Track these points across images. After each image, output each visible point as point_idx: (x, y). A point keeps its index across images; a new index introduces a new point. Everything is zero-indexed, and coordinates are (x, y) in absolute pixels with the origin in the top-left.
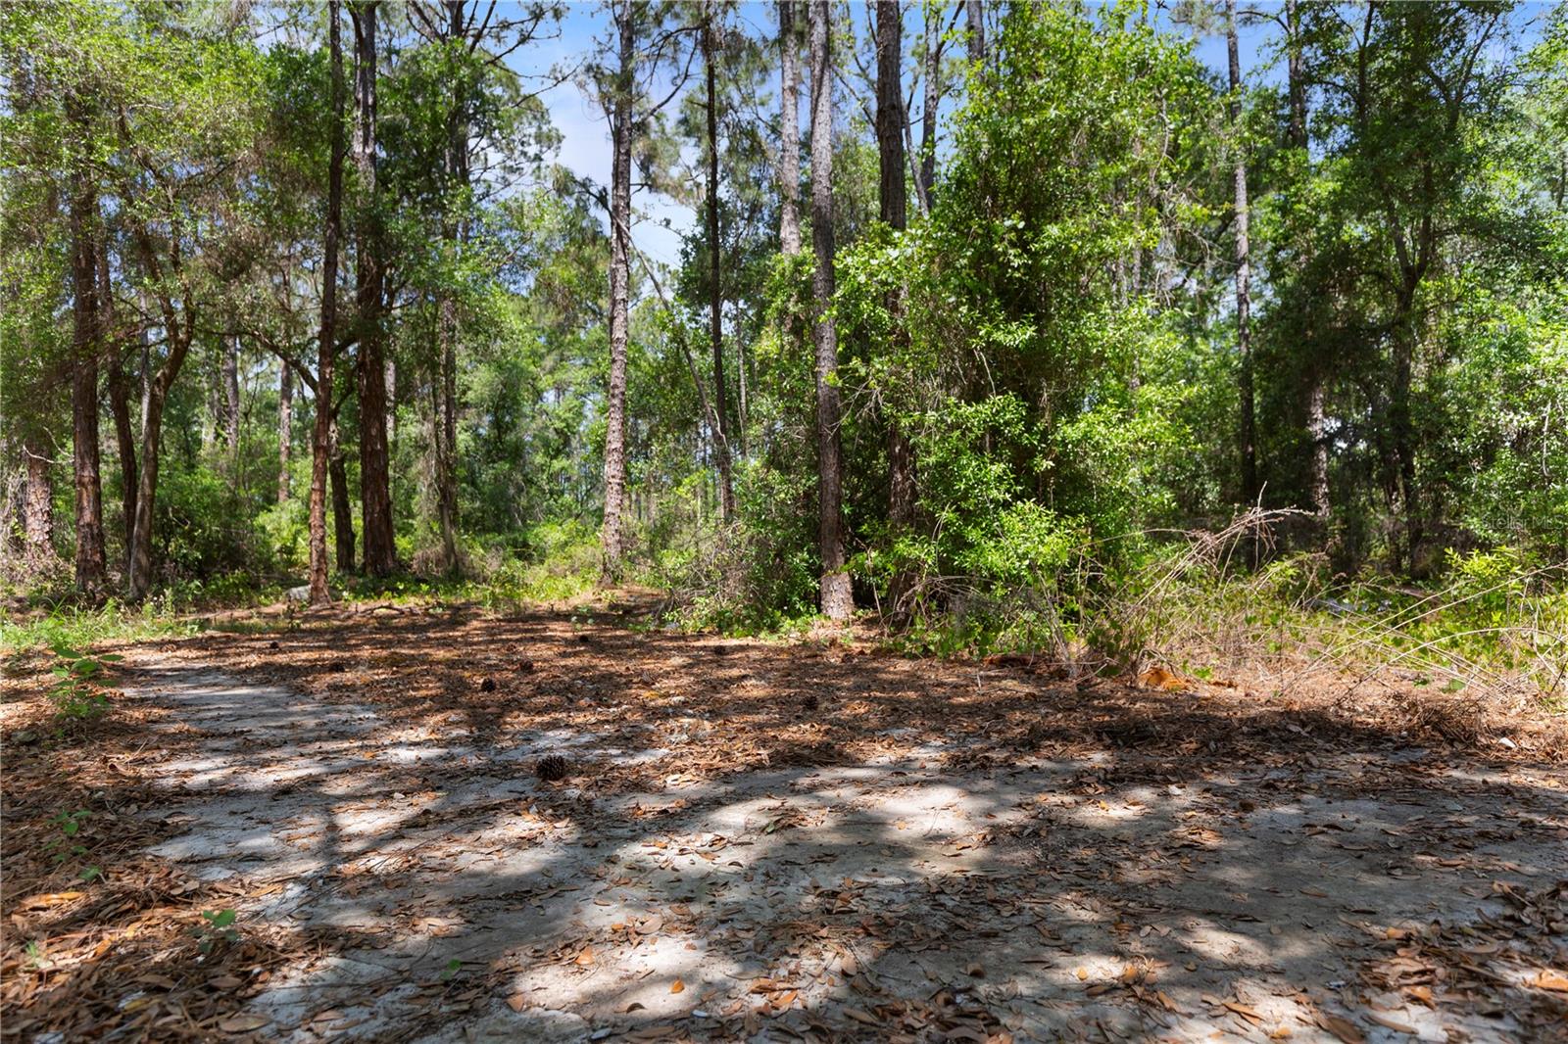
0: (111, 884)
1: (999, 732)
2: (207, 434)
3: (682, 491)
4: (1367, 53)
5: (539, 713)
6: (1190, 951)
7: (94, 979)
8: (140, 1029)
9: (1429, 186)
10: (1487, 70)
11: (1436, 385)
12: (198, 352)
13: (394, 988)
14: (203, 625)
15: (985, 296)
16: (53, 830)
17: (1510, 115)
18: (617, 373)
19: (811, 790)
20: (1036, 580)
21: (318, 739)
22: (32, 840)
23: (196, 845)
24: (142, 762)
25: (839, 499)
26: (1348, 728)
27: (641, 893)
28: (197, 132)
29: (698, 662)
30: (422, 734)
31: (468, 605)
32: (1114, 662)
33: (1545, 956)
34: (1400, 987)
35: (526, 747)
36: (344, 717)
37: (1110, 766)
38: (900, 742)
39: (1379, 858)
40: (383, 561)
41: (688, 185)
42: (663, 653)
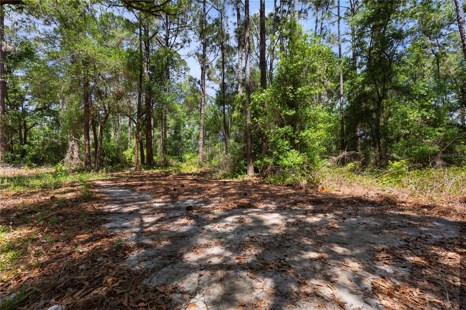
0: (95, 233)
1: (288, 201)
2: (112, 134)
3: (216, 147)
4: (371, 49)
5: (186, 196)
6: (333, 251)
7: (92, 254)
8: (102, 265)
9: (385, 79)
10: (399, 52)
11: (386, 124)
12: (111, 116)
13: (157, 257)
14: (112, 176)
15: (284, 104)
16: (82, 221)
17: (404, 62)
18: (202, 121)
19: (246, 214)
20: (295, 167)
21: (138, 201)
22: (77, 223)
23: (112, 224)
24: (100, 206)
25: (251, 149)
26: (367, 201)
27: (210, 236)
28: (111, 68)
29: (220, 185)
30: (161, 200)
31: (169, 172)
32: (313, 185)
33: (415, 254)
34: (382, 260)
35: (183, 203)
36: (143, 196)
37: (313, 209)
38: (266, 203)
39: (375, 231)
40: (151, 162)
41: (218, 79)
42: (213, 183)
